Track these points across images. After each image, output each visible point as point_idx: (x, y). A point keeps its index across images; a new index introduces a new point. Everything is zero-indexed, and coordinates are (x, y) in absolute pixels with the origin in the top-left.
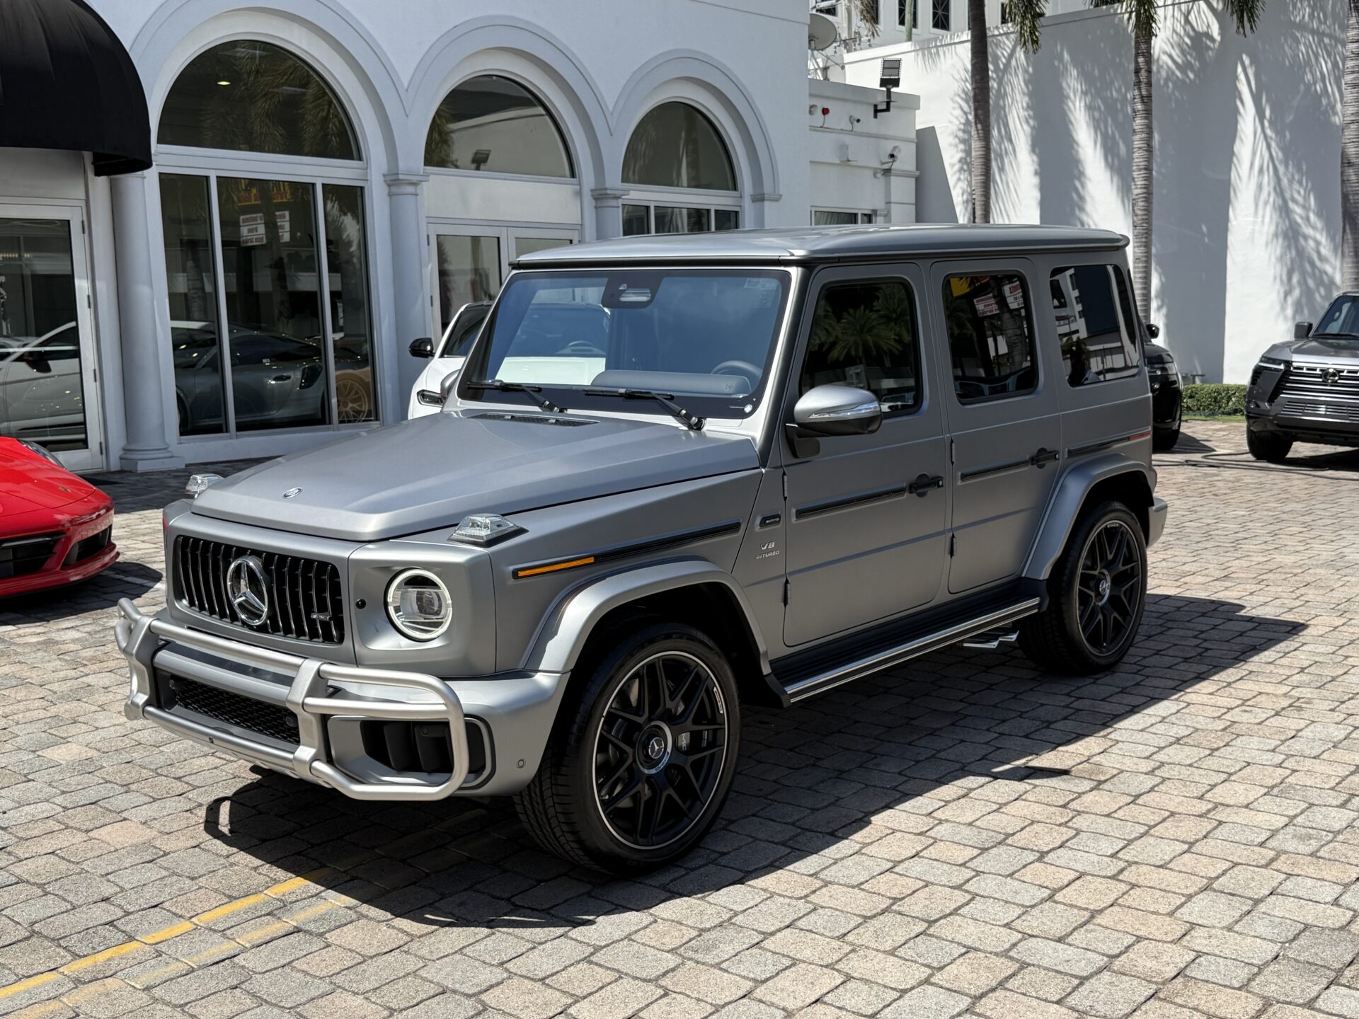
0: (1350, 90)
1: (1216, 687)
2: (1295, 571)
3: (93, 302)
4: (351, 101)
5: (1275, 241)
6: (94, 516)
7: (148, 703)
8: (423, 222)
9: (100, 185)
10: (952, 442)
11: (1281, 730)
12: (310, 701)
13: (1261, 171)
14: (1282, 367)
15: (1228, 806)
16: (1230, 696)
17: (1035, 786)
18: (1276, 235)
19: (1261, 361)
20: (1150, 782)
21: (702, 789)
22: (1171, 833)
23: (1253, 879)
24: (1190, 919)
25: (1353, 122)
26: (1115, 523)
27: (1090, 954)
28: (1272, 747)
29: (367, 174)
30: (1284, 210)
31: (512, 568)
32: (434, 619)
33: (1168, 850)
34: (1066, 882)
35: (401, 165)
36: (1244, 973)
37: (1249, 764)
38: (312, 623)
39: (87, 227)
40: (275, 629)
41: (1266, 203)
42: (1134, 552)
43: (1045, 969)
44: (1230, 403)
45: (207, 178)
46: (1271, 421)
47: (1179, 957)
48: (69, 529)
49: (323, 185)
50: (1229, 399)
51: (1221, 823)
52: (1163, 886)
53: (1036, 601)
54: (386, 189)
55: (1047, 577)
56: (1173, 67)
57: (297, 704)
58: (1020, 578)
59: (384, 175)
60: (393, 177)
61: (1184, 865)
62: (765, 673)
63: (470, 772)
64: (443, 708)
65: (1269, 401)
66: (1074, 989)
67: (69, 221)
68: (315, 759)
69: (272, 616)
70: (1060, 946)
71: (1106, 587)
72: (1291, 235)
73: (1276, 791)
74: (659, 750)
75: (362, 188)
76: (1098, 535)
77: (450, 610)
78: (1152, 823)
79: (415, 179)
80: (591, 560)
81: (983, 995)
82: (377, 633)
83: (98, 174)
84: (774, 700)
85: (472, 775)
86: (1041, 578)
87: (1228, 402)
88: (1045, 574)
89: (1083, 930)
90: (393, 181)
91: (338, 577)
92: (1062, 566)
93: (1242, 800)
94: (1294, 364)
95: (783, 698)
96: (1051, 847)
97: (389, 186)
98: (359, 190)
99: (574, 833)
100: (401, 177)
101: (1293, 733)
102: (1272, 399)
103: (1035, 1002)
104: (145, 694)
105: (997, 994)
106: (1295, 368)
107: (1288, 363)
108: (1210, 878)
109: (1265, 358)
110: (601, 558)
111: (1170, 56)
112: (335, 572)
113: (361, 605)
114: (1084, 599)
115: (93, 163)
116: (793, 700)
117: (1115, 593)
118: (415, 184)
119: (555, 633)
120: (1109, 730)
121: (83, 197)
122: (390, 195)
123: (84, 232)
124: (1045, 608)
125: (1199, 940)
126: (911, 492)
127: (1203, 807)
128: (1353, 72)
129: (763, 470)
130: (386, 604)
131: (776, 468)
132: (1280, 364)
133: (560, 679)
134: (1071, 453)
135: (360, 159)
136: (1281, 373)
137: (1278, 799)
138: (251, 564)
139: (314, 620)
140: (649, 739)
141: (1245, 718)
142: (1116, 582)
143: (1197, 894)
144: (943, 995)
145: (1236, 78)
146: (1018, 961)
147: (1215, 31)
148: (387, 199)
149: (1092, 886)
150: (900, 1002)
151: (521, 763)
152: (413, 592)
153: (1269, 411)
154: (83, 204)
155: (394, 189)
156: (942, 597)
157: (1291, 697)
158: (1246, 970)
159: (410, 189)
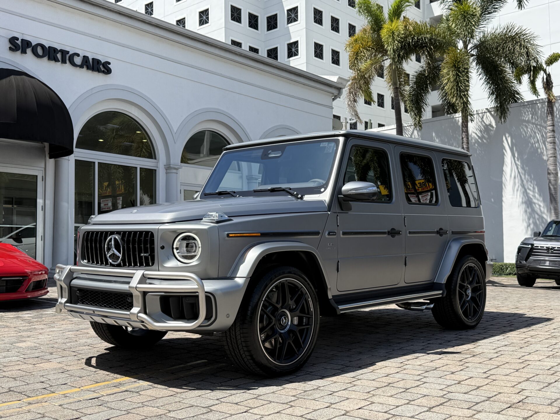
0: (549, 144)
1: (519, 333)
2: (545, 307)
3: (44, 208)
4: (153, 137)
5: (522, 205)
6: (40, 273)
7: (66, 302)
8: (179, 184)
9: (51, 162)
10: (405, 217)
11: (548, 343)
12: (139, 286)
13: (515, 178)
14: (530, 246)
15: (531, 361)
16: (526, 335)
17: (446, 356)
18: (523, 203)
19: (521, 244)
20: (496, 355)
21: (303, 343)
22: (508, 367)
23: (547, 378)
24: (522, 388)
25: (551, 157)
26: (472, 265)
27: (479, 397)
28: (547, 347)
29: (158, 165)
30: (525, 193)
31: (226, 233)
32: (193, 254)
33: (508, 372)
34: (465, 379)
35: (171, 162)
36: (549, 401)
37: (538, 351)
38: (140, 258)
39: (44, 179)
40: (125, 265)
41: (517, 190)
42: (480, 279)
43: (460, 400)
44: (507, 271)
45: (94, 163)
46: (527, 269)
47: (520, 397)
48: (29, 275)
49: (140, 168)
50: (507, 268)
51: (529, 365)
52: (508, 380)
53: (441, 292)
54: (165, 171)
55: (445, 283)
56: (477, 138)
57: (133, 288)
58: (434, 283)
59: (165, 166)
60: (168, 166)
61: (516, 375)
62: (329, 298)
63: (206, 319)
64: (196, 287)
65: (525, 261)
66: (474, 405)
67: (37, 176)
68: (139, 312)
69: (123, 260)
70: (466, 395)
71: (469, 292)
72: (529, 203)
73: (551, 357)
74: (285, 322)
75: (155, 170)
76: (465, 268)
77: (200, 249)
78: (499, 365)
79: (177, 167)
80: (259, 234)
81: (433, 407)
82: (168, 259)
83: (50, 158)
84: (334, 311)
85: (206, 321)
86: (443, 283)
87: (507, 270)
88: (444, 281)
89: (475, 391)
90: (168, 168)
91: (154, 237)
92: (450, 278)
93: (537, 359)
94: (535, 245)
95: (337, 310)
96: (456, 371)
97: (166, 170)
98: (154, 171)
99: (249, 351)
100: (171, 166)
101: (555, 343)
102: (526, 260)
103: (458, 409)
104: (66, 298)
105: (440, 407)
106: (535, 247)
107: (532, 245)
108: (528, 378)
109: (523, 243)
110: (263, 235)
111: (476, 134)
112: (152, 234)
113: (163, 248)
114: (461, 296)
115: (49, 154)
116: (341, 312)
117: (474, 296)
118: (177, 169)
119: (244, 262)
120: (475, 343)
121: (44, 166)
122: (166, 173)
123: (43, 181)
124: (445, 295)
125: (526, 393)
126: (389, 235)
127: (521, 361)
128: (550, 138)
129: (329, 213)
130: (173, 248)
131: (334, 213)
132: (529, 245)
133: (246, 281)
134: (453, 233)
135: (155, 159)
136: (530, 248)
137: (552, 359)
138: (117, 237)
139: (142, 256)
140: (281, 317)
141: (533, 340)
142: (474, 290)
143: (522, 382)
144: (416, 407)
145: (503, 141)
146: (447, 398)
147: (494, 124)
148: (165, 175)
149: (477, 380)
150: (397, 409)
151: (228, 316)
152: (185, 243)
153: (526, 264)
154: (43, 169)
155: (168, 171)
156: (402, 284)
157: (551, 335)
158: (549, 400)
159: (175, 171)
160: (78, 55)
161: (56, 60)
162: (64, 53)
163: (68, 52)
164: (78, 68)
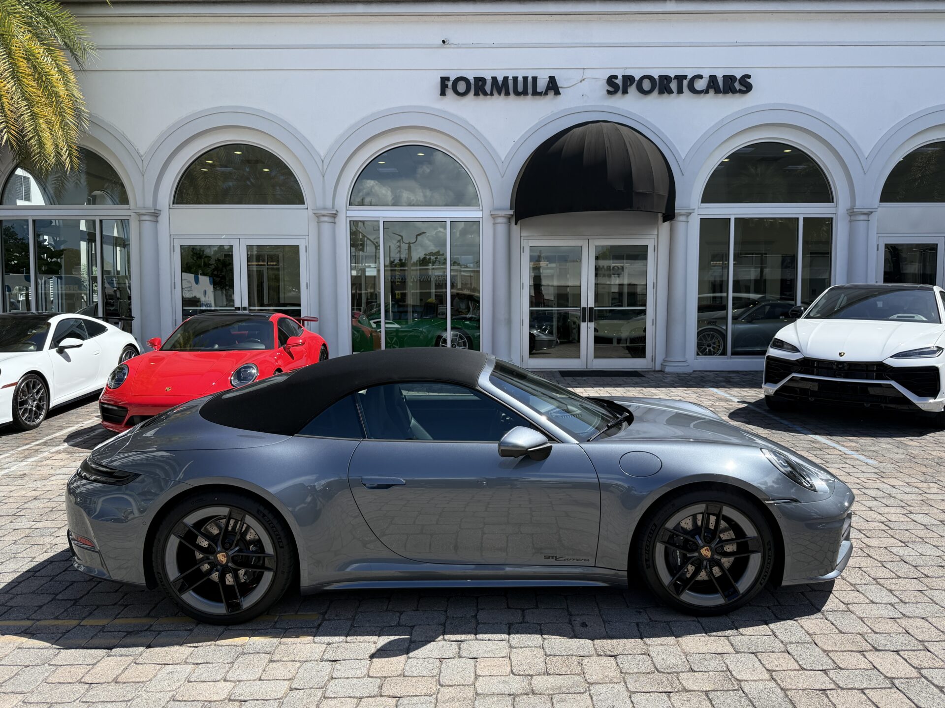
3: (656, 285)
8: (874, 237)
9: (665, 227)
29: (835, 211)
35: (858, 204)
39: (656, 249)
45: (728, 219)
49: (804, 218)
54: (847, 219)
59: (847, 210)
60: (851, 211)
67: (647, 246)
79: (873, 210)
83: (664, 221)
90: (853, 213)
97: (850, 216)
98: (830, 220)
100: (855, 210)
115: (662, 216)
118: (869, 213)
121: (656, 233)
122: (851, 221)
135: (833, 202)
148: (847, 224)
154: (655, 237)
155: (853, 218)
159: (864, 217)
160: (700, 77)
161: (670, 92)
162: (680, 78)
163: (685, 77)
164: (702, 94)
